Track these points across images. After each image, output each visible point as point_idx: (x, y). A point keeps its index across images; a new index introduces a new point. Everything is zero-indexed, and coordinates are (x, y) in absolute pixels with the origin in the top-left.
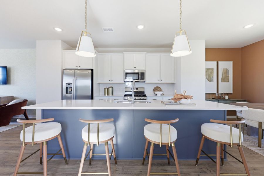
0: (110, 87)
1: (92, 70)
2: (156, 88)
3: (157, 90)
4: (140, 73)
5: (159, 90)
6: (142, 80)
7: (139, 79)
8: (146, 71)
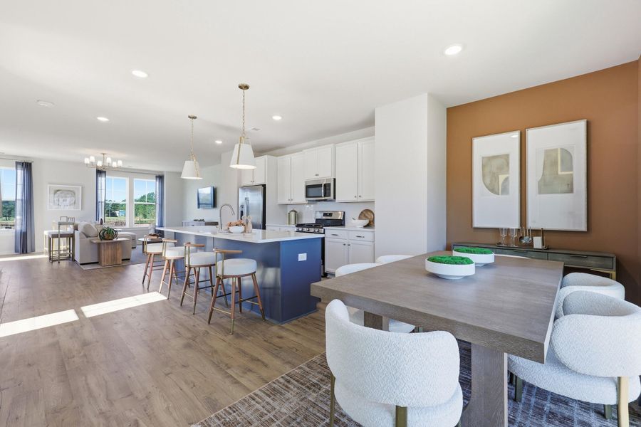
1: (264, 186)
2: (364, 212)
3: (364, 216)
4: (323, 185)
6: (326, 198)
7: (321, 197)
8: (335, 179)
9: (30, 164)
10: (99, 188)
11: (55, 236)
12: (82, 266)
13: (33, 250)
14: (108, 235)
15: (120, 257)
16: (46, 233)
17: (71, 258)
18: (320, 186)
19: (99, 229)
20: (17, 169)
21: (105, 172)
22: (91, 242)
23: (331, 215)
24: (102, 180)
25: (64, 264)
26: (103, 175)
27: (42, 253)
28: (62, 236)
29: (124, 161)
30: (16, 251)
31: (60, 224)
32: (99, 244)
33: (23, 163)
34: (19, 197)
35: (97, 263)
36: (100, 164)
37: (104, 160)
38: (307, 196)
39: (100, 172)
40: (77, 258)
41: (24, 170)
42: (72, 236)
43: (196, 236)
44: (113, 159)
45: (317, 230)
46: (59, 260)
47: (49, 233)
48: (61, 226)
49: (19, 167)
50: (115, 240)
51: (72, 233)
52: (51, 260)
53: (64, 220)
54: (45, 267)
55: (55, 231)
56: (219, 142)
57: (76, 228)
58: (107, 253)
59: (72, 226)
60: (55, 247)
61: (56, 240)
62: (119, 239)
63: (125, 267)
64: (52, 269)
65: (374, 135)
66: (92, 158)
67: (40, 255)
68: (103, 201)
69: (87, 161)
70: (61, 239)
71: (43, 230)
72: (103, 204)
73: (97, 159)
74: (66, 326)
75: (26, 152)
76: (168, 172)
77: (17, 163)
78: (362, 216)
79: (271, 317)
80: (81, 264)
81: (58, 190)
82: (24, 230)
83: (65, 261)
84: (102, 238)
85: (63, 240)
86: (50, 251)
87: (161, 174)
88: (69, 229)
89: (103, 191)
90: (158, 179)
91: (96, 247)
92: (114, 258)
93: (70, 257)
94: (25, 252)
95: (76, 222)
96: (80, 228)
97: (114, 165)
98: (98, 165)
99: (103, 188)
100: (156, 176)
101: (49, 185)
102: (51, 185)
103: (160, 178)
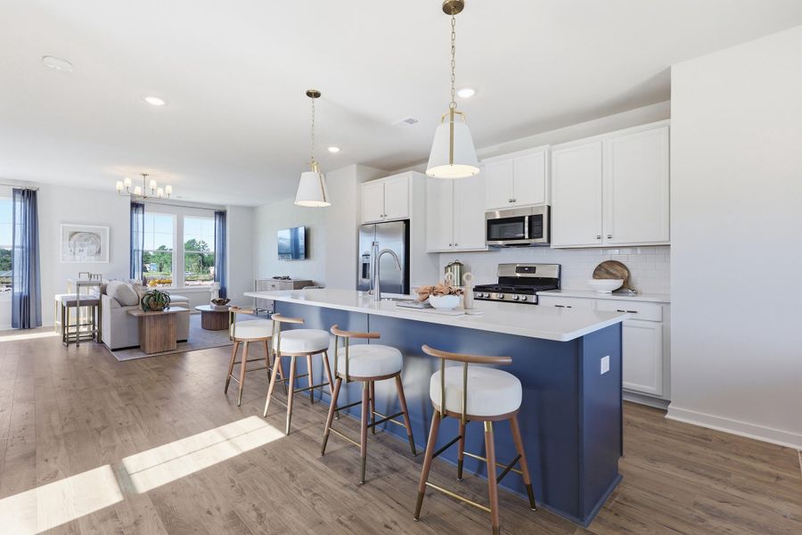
0: (456, 263)
1: (407, 222)
2: (606, 266)
3: (608, 272)
4: (527, 219)
5: (614, 272)
6: (533, 241)
7: (523, 238)
8: (549, 208)
9: (34, 193)
10: (134, 229)
11: (71, 304)
12: (113, 353)
13: (39, 324)
14: (156, 302)
15: (173, 338)
16: (58, 298)
17: (96, 338)
18: (522, 219)
19: (141, 293)
20: (14, 200)
21: (143, 206)
22: (128, 314)
23: (532, 270)
24: (139, 216)
25: (85, 348)
26: (141, 209)
27: (51, 329)
28: (83, 303)
29: (174, 186)
30: (14, 325)
31: (79, 285)
32: (141, 319)
33: (23, 191)
34: (18, 242)
35: (137, 347)
36: (138, 191)
37: (145, 185)
38: (489, 238)
39: (135, 206)
40: (107, 338)
41: (25, 202)
42: (98, 303)
43: (323, 309)
44: (160, 184)
45: (522, 297)
46: (78, 342)
47: (63, 298)
48: (81, 288)
49: (19, 197)
50: (166, 310)
51: (98, 298)
52: (67, 340)
53: (85, 278)
54: (57, 354)
55: (72, 295)
56: (334, 150)
57: (104, 292)
58: (153, 332)
59: (97, 288)
60: (72, 321)
61: (73, 310)
62: (172, 310)
63: (181, 355)
64: (68, 359)
65: (670, 118)
66: (128, 181)
67: (50, 332)
68: (140, 248)
69: (120, 186)
70: (81, 308)
71: (54, 294)
72: (140, 253)
73: (135, 183)
74: (104, 520)
75: (29, 174)
76: (234, 207)
77: (15, 191)
78: (602, 273)
79: (546, 501)
80: (113, 350)
81: (76, 233)
82: (25, 293)
83: (88, 344)
84: (147, 308)
85: (84, 310)
86: (64, 327)
87: (222, 209)
88: (93, 293)
89: (141, 234)
90: (218, 216)
91: (136, 322)
92: (166, 341)
93: (94, 335)
94: (26, 326)
95: (105, 281)
96: (111, 291)
97: (160, 192)
98: (136, 192)
99: (141, 229)
100: (216, 213)
101: (61, 225)
102: (65, 225)
103: (221, 215)
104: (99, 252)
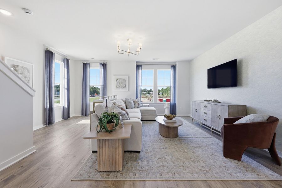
9: (106, 64)
20: (100, 68)
21: (141, 66)
24: (139, 71)
26: (140, 68)
33: (103, 64)
41: (103, 68)
49: (101, 66)
76: (180, 62)
77: (100, 64)
81: (118, 79)
87: (174, 64)
90: (172, 68)
100: (171, 66)
101: (113, 76)
102: (115, 76)
103: (174, 67)
104: (125, 87)
